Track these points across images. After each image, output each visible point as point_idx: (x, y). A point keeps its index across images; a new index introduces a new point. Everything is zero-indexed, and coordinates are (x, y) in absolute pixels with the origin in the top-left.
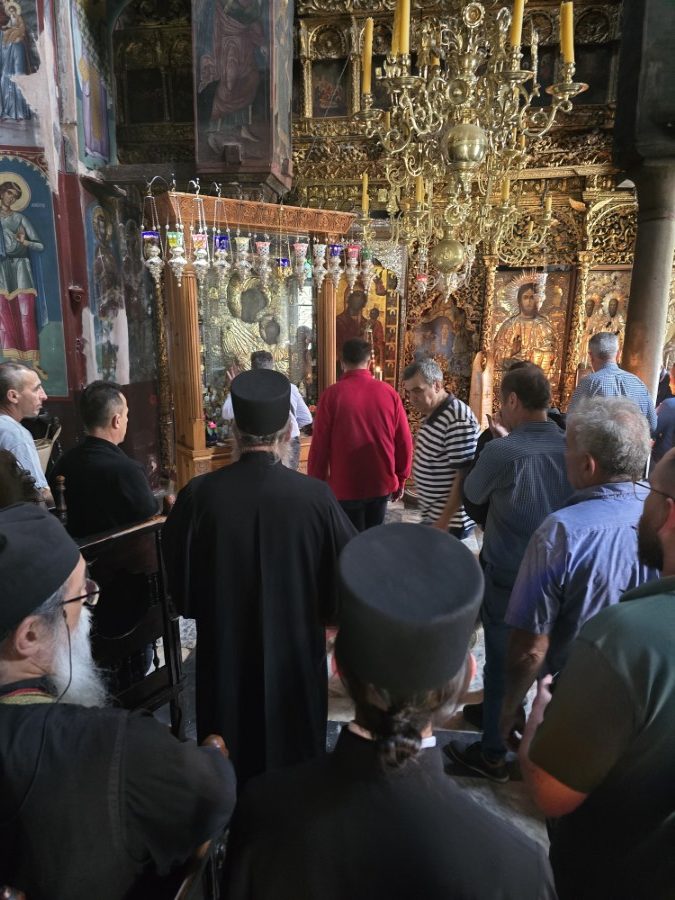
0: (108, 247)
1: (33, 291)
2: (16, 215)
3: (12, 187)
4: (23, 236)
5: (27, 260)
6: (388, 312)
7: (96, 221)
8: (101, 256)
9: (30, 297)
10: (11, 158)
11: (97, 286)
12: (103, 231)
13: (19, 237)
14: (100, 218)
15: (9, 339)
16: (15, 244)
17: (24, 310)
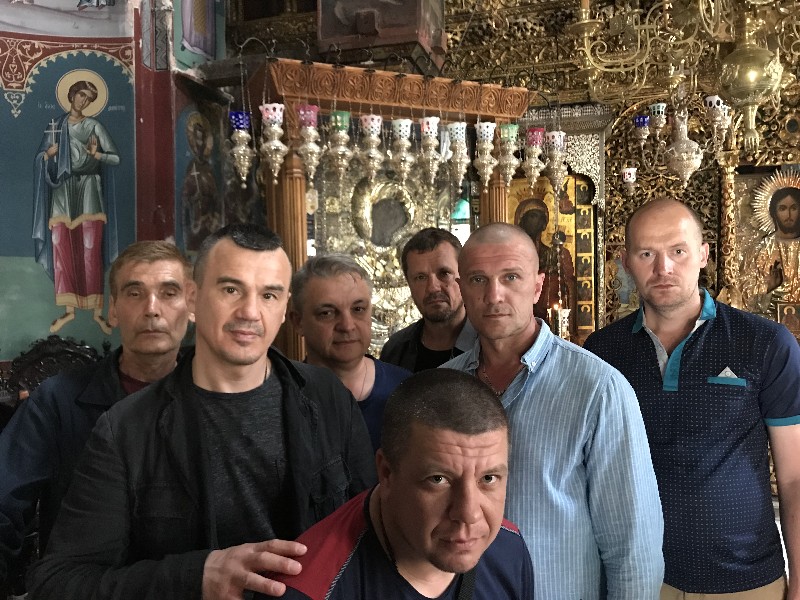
0: (206, 163)
1: (102, 217)
2: (88, 122)
3: (86, 88)
4: (95, 148)
5: (98, 177)
6: (578, 236)
7: (191, 129)
8: (195, 173)
9: (97, 224)
10: (87, 53)
11: (187, 211)
12: (200, 143)
13: (90, 148)
14: (198, 127)
15: (66, 281)
16: (84, 157)
17: (88, 243)
